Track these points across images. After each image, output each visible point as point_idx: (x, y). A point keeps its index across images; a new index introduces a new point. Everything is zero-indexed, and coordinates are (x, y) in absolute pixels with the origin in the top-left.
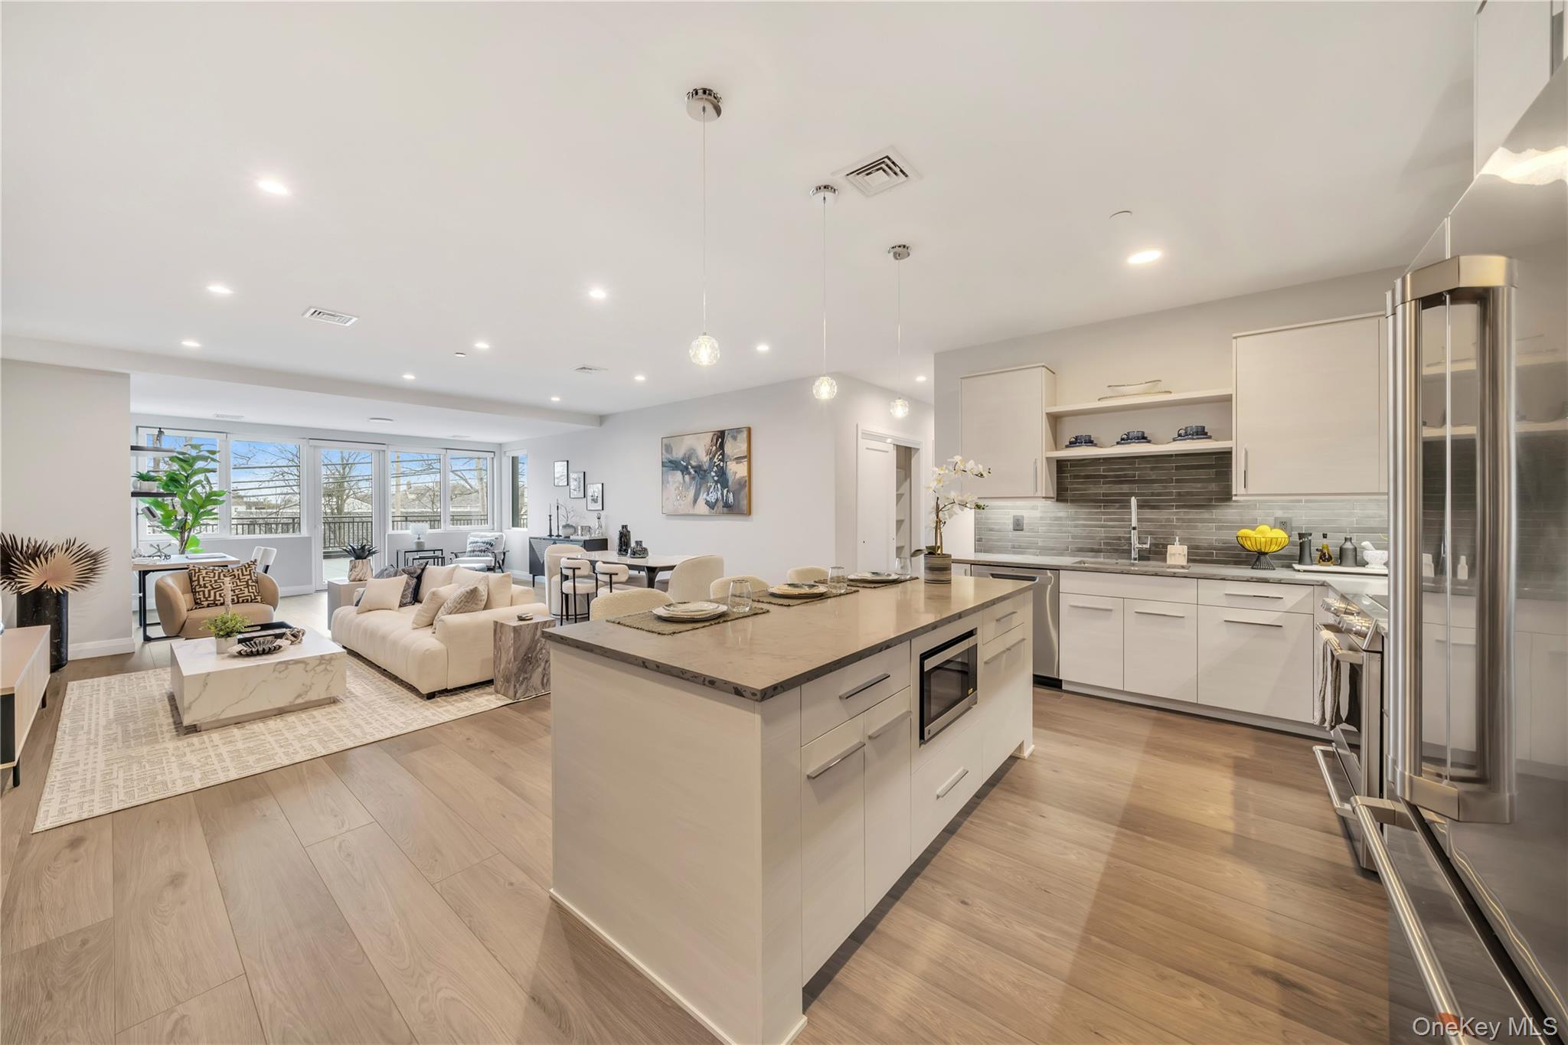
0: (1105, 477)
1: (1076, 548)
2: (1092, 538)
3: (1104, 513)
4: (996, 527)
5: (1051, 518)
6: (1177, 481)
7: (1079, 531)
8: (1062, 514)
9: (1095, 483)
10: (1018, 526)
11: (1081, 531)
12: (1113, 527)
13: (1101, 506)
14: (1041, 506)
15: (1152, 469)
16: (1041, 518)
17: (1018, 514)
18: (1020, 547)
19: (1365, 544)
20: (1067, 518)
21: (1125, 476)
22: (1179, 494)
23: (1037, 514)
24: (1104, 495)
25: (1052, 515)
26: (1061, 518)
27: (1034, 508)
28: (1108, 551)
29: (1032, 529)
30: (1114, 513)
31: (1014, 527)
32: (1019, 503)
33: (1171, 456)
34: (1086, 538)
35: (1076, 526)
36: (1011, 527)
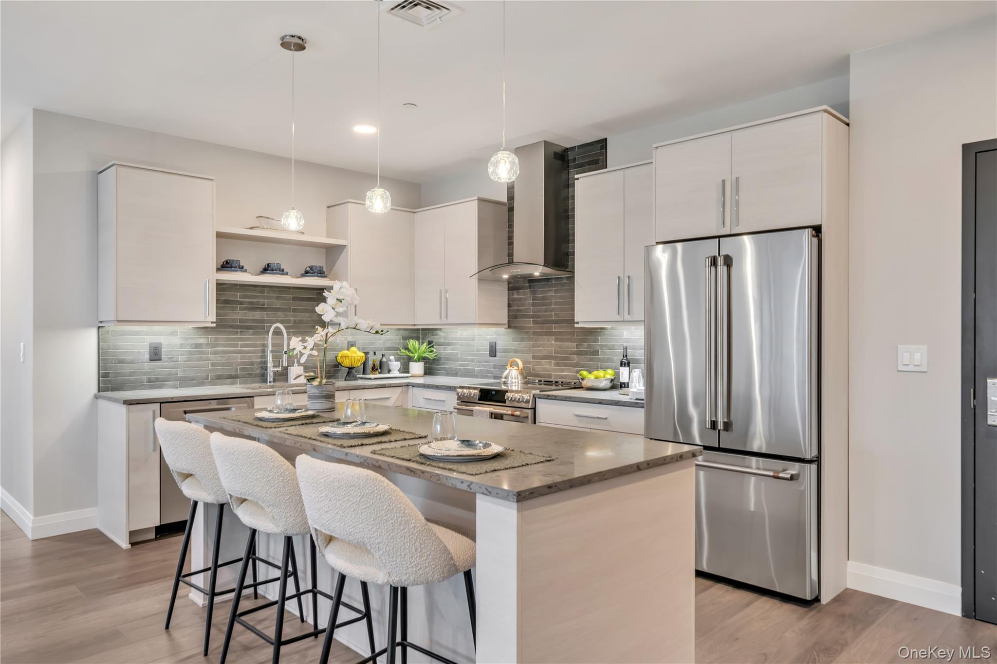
0: (241, 303)
1: (216, 376)
2: (230, 364)
3: (241, 339)
4: (129, 358)
5: (191, 345)
6: (295, 310)
7: (218, 358)
8: (202, 341)
9: (234, 309)
10: (155, 354)
11: (219, 358)
12: (248, 352)
13: (237, 332)
14: (181, 332)
15: (278, 298)
16: (181, 345)
17: (155, 341)
18: (157, 380)
19: (392, 358)
20: (208, 344)
21: (258, 303)
22: (295, 322)
23: (176, 341)
24: (241, 321)
25: (194, 342)
26: (201, 344)
27: (173, 334)
28: (244, 377)
29: (171, 358)
30: (248, 339)
31: (150, 358)
32: (157, 328)
33: (289, 288)
34: (223, 364)
35: (215, 353)
36: (147, 356)
